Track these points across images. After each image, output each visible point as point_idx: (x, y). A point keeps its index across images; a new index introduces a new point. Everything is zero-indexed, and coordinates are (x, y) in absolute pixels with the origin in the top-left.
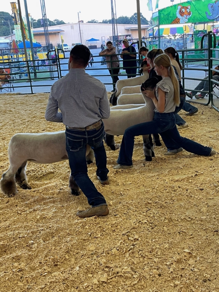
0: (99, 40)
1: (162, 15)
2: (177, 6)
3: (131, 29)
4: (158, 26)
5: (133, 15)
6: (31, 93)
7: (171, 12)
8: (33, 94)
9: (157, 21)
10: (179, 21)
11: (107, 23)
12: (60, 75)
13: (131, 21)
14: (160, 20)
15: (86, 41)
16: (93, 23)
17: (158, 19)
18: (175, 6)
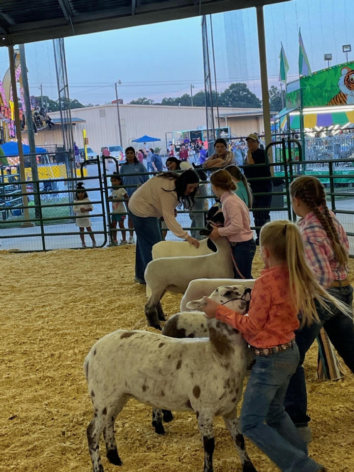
0: (160, 140)
1: (308, 87)
2: (339, 69)
3: (227, 118)
4: (300, 109)
5: (228, 88)
6: (42, 249)
7: (327, 81)
8: (46, 251)
9: (296, 100)
10: (344, 99)
11: (178, 105)
12: (106, 212)
13: (224, 101)
14: (304, 97)
15: (133, 141)
16: (141, 104)
17: (299, 95)
18: (335, 68)
